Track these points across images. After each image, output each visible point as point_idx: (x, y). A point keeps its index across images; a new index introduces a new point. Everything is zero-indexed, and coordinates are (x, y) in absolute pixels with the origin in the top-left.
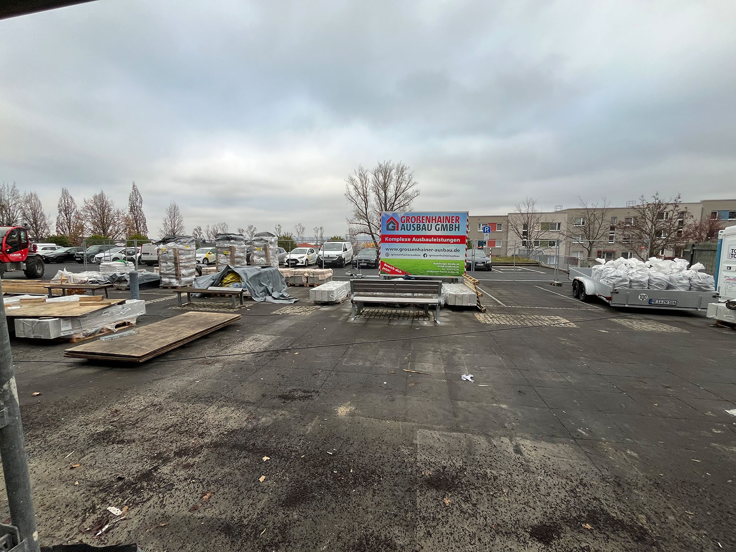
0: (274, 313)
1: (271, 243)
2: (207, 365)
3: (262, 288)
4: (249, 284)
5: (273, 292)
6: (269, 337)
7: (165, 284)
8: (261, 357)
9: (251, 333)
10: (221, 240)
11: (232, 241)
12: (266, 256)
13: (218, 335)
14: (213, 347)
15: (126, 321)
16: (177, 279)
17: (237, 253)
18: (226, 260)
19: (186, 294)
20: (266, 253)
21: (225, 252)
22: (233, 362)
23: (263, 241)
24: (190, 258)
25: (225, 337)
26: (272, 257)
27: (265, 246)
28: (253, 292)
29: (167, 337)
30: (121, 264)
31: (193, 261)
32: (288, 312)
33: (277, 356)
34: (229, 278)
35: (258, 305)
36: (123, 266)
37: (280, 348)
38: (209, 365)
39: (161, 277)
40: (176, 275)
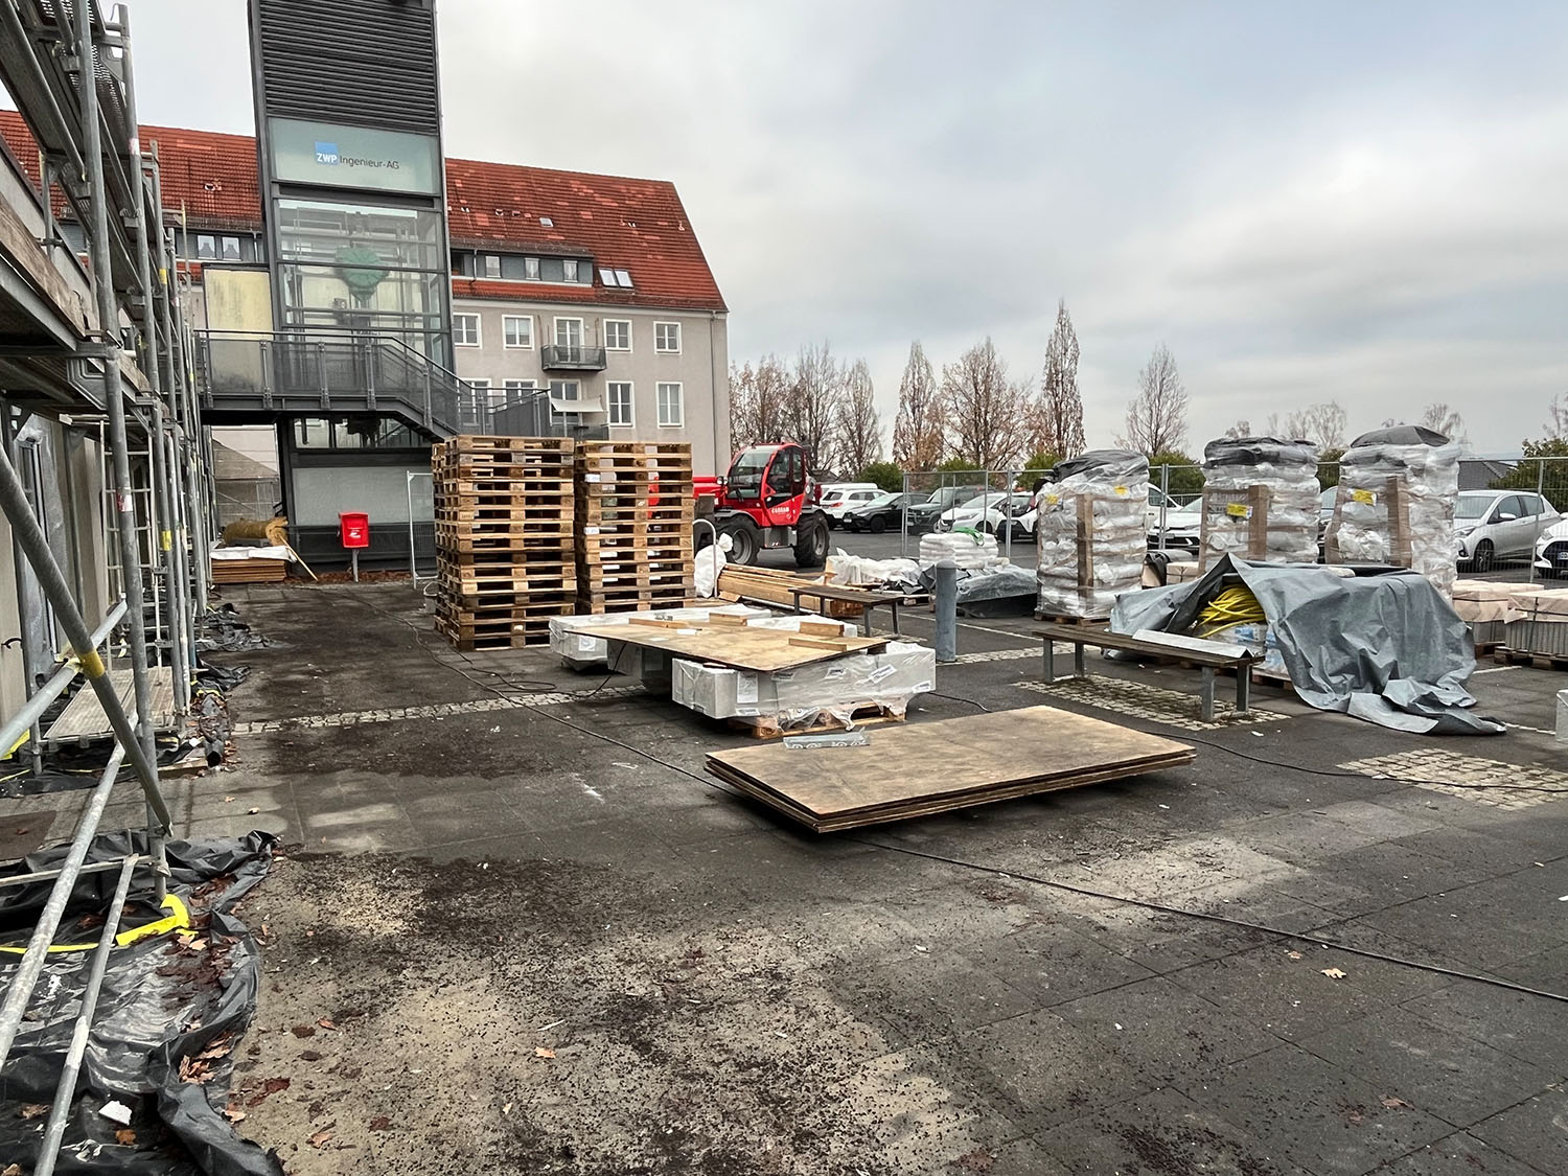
0: (1353, 765)
1: (1420, 472)
2: (983, 902)
3: (1344, 660)
4: (1289, 635)
5: (1394, 676)
6: (1262, 861)
7: (1048, 607)
8: (1174, 936)
9: (1204, 824)
10: (1224, 462)
11: (1261, 467)
12: (1394, 524)
13: (1089, 804)
14: (1045, 844)
15: (882, 704)
16: (1082, 593)
17: (1278, 513)
18: (1233, 536)
19: (1070, 647)
20: (1394, 513)
21: (1234, 507)
22: (1064, 920)
23: (1384, 465)
24: (1125, 528)
25: (1106, 819)
26: (1420, 530)
27: (1392, 484)
28: (1299, 667)
29: (921, 773)
30: (965, 540)
31: (1136, 537)
32: (1418, 773)
33: (1242, 953)
34: (1224, 604)
35: (1308, 724)
36: (970, 544)
37: (1275, 921)
38: (991, 904)
39: (1040, 585)
40: (1080, 580)
